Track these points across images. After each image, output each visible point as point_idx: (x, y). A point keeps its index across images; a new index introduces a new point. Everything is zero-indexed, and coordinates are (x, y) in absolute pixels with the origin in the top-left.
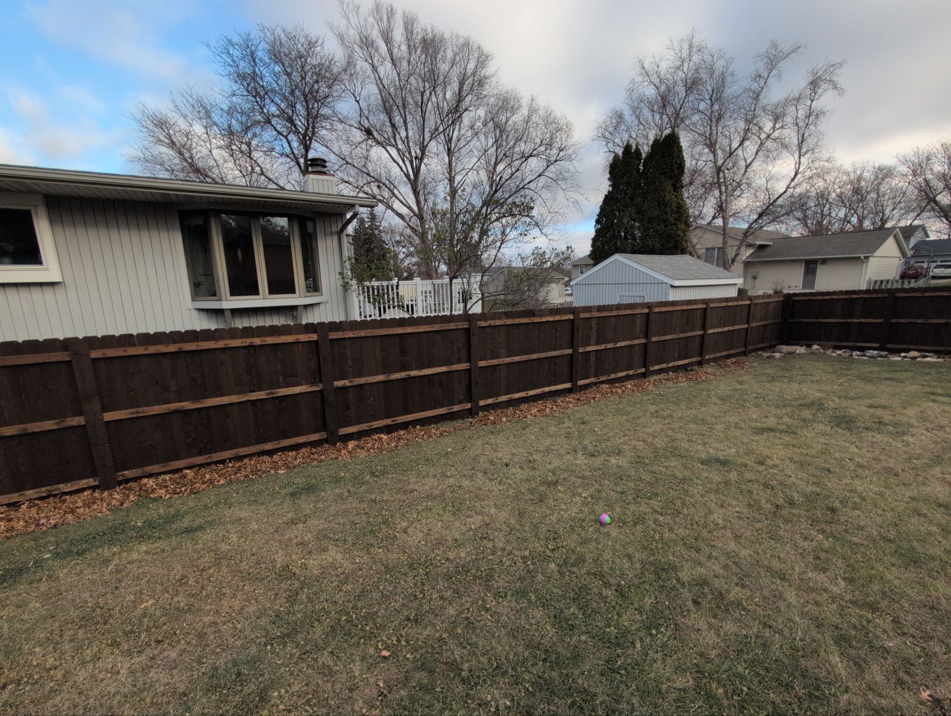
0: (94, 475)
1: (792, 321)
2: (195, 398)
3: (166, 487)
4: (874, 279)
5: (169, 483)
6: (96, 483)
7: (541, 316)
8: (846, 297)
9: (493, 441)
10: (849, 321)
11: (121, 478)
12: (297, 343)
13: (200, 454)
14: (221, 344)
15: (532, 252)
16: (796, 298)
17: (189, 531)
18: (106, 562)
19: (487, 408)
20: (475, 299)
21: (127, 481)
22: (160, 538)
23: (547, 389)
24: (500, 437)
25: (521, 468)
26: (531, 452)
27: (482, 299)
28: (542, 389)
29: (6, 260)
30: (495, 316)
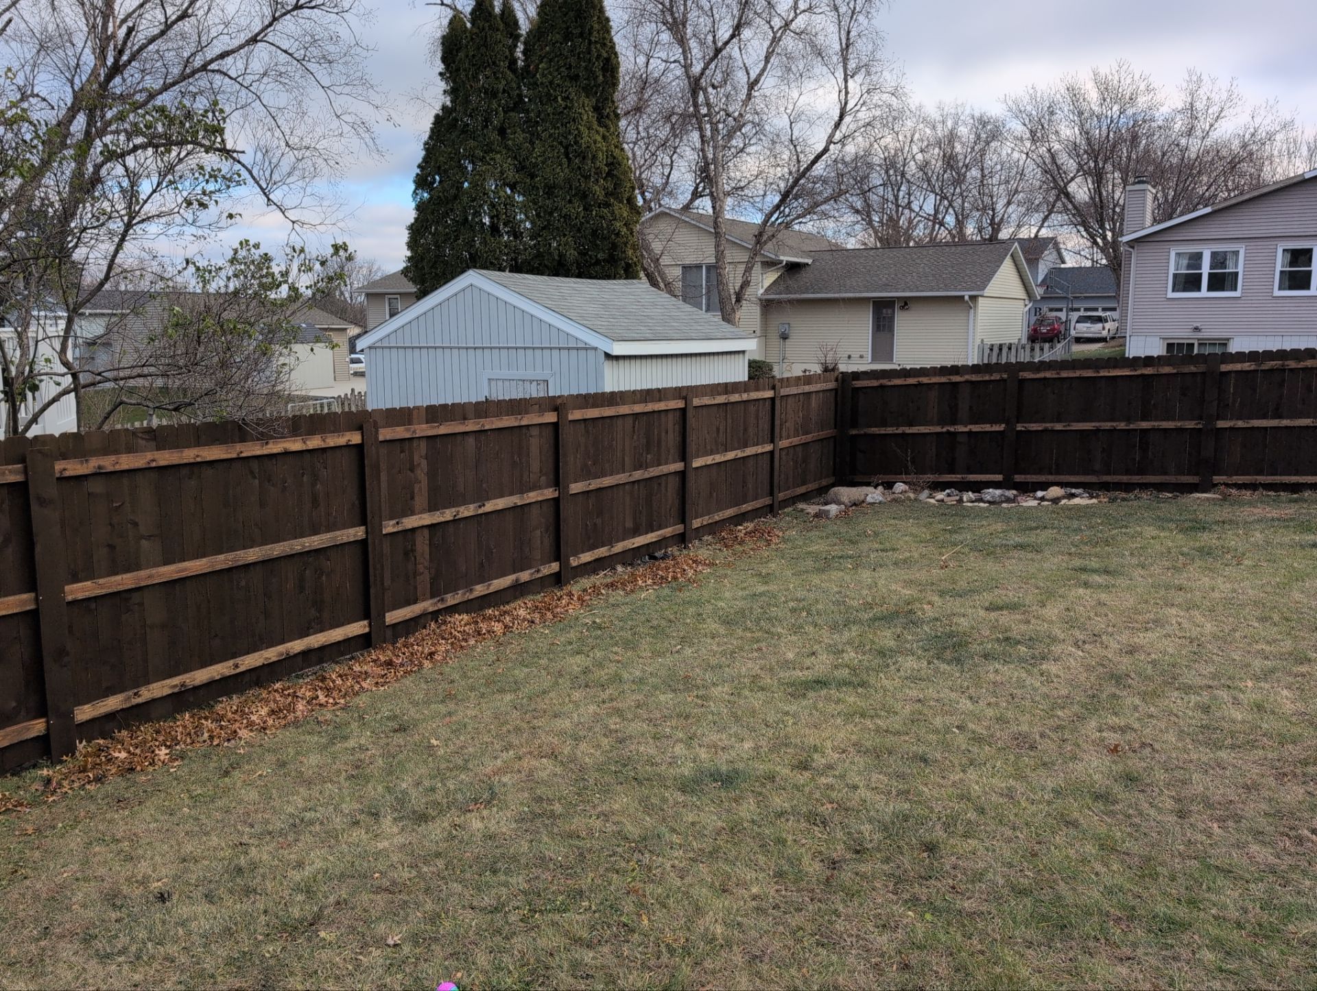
1: (854, 432)
4: (988, 342)
7: (264, 438)
8: (943, 380)
9: (120, 830)
10: (952, 429)
15: (230, 254)
16: (858, 384)
19: (104, 726)
20: (48, 389)
23: (297, 646)
24: (148, 810)
25: (209, 898)
26: (245, 839)
27: (76, 388)
28: (281, 648)
30: (114, 443)
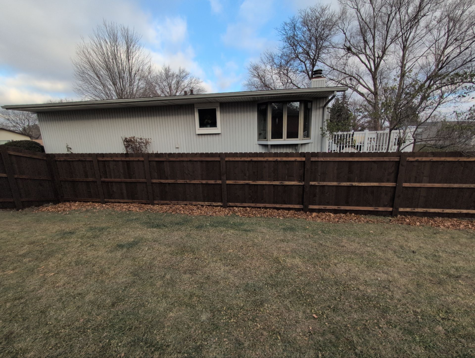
0: (221, 202)
2: (254, 180)
3: (241, 212)
5: (242, 211)
6: (222, 205)
7: (469, 157)
9: (405, 235)
11: (228, 205)
12: (295, 161)
13: (253, 203)
14: (265, 159)
15: (469, 109)
17: (245, 230)
18: (222, 232)
19: (406, 214)
20: (407, 143)
21: (230, 206)
22: (237, 230)
23: (465, 211)
24: (413, 233)
25: (426, 257)
26: (438, 250)
27: (414, 143)
28: (459, 210)
29: (209, 126)
30: (421, 155)
